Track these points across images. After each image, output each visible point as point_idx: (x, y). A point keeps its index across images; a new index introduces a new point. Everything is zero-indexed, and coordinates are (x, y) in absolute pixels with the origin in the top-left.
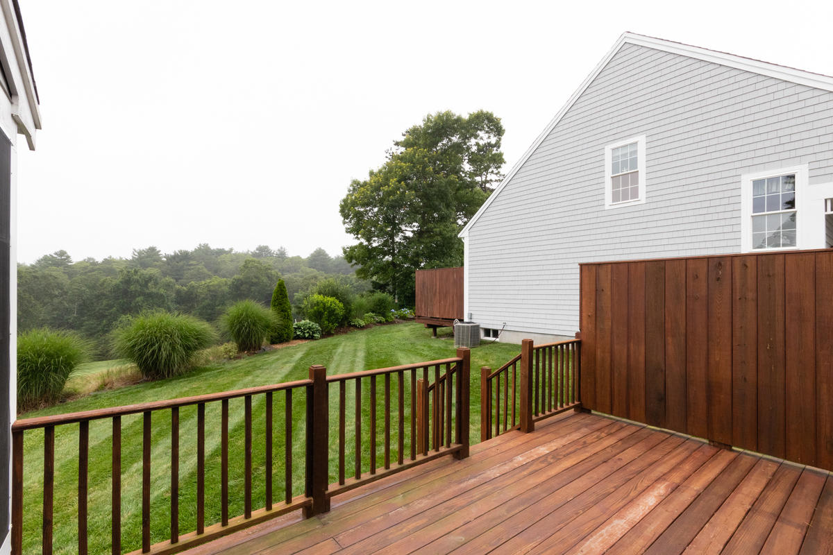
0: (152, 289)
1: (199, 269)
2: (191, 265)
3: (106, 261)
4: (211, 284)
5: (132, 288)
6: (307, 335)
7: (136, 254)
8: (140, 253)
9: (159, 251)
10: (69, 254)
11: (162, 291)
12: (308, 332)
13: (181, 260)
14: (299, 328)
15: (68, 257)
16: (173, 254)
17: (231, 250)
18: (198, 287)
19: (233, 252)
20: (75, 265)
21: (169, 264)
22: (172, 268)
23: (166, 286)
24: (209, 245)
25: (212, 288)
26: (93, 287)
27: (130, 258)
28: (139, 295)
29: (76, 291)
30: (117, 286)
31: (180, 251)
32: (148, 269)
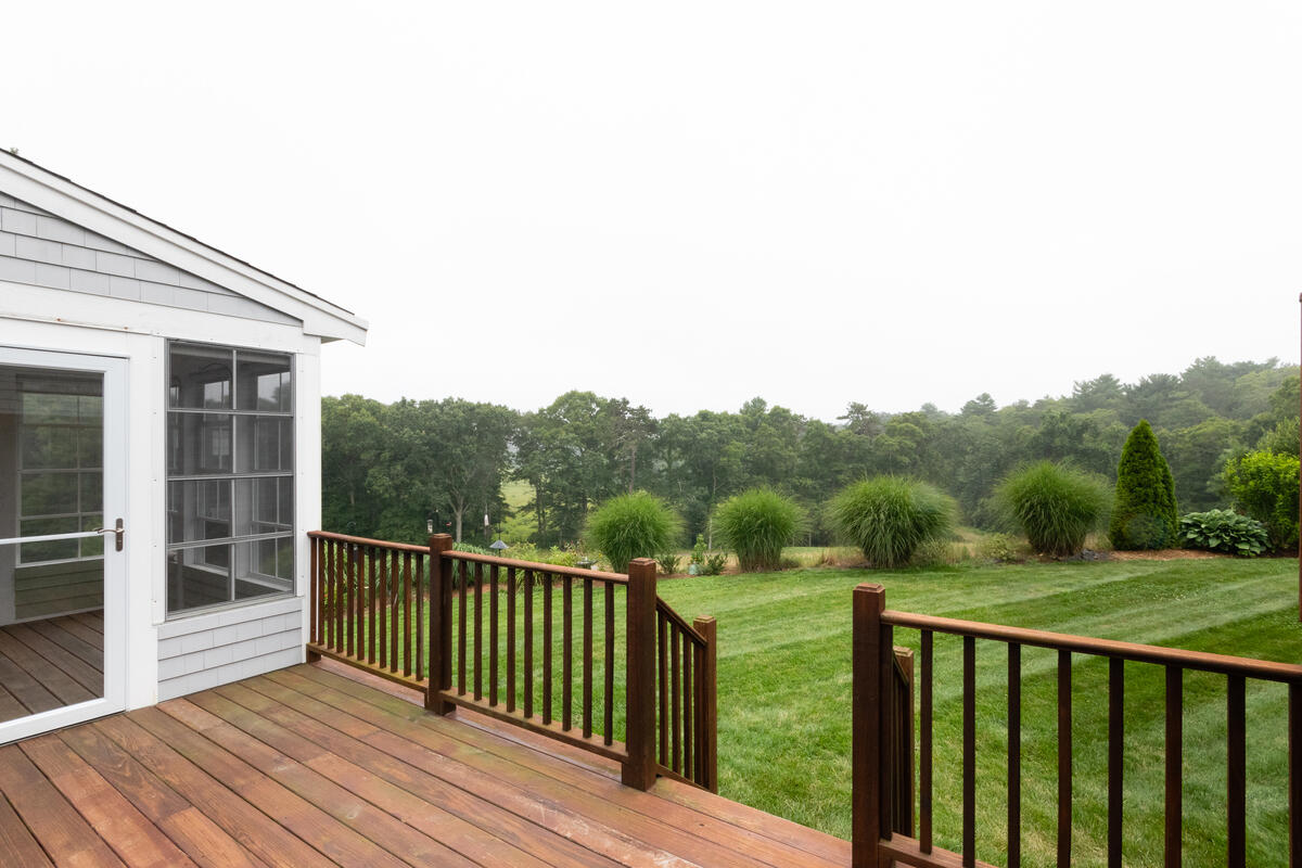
0: (1088, 441)
1: (1189, 405)
2: (1173, 399)
3: (1040, 404)
4: (1198, 432)
5: (1057, 441)
6: (1213, 543)
7: (1079, 389)
8: (1085, 387)
9: (1118, 380)
10: (993, 398)
11: (1104, 446)
12: (1218, 537)
13: (1153, 392)
14: (1196, 524)
15: (992, 402)
16: (1138, 384)
17: (1273, 361)
18: (1174, 440)
19: (1278, 366)
20: (1000, 412)
21: (1131, 402)
22: (1139, 406)
23: (1112, 436)
24: (1218, 359)
25: (1201, 440)
26: (1009, 442)
27: (1069, 395)
28: (1068, 454)
29: (988, 446)
30: (1036, 439)
31: (1153, 377)
32: (1095, 412)
